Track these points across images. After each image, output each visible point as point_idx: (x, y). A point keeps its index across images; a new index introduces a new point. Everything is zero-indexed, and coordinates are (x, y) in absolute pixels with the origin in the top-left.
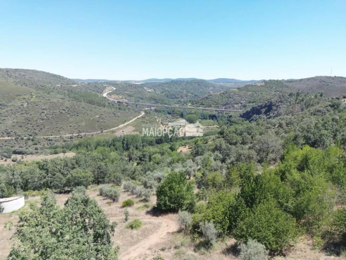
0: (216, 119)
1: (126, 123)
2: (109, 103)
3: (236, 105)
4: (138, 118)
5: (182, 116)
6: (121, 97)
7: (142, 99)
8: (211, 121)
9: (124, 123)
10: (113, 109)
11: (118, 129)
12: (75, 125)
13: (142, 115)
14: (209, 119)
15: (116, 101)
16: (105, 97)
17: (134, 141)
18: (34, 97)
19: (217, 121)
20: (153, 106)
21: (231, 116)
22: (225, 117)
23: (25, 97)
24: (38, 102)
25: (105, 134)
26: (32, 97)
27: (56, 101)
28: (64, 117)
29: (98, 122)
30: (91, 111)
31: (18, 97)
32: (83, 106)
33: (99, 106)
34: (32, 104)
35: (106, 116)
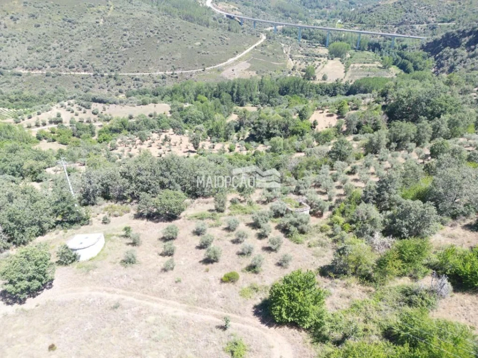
0: (380, 50)
1: (238, 56)
2: (214, 19)
3: (417, 26)
4: (256, 47)
5: (324, 43)
6: (232, 7)
7: (264, 10)
8: (371, 53)
9: (235, 55)
10: (220, 31)
11: (226, 66)
12: (167, 57)
13: (262, 41)
14: (368, 50)
15: (225, 14)
16: (210, 8)
17: (248, 88)
18: (112, 8)
19: (381, 55)
20: (280, 25)
21: (405, 47)
22: (395, 48)
23: (100, 9)
24: (118, 17)
25: (208, 73)
26: (109, 9)
27: (141, 16)
28: (153, 44)
29: (199, 53)
30: (189, 33)
31: (91, 8)
32: (177, 26)
33: (200, 24)
34: (110, 20)
35: (210, 43)
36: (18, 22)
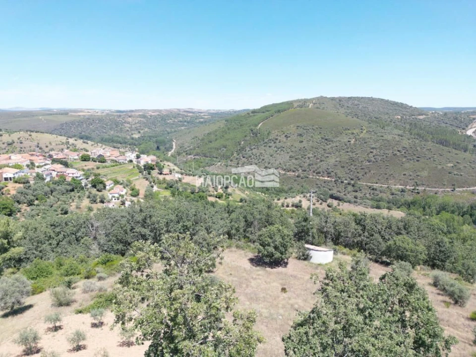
12: (411, 173)
16: (470, 136)
18: (365, 131)
23: (354, 132)
24: (368, 138)
25: (459, 194)
26: (362, 132)
27: (391, 138)
28: (398, 161)
29: (449, 173)
30: (441, 155)
31: (346, 131)
32: (429, 148)
33: (456, 149)
34: (361, 140)
35: (466, 165)
36: (289, 139)
